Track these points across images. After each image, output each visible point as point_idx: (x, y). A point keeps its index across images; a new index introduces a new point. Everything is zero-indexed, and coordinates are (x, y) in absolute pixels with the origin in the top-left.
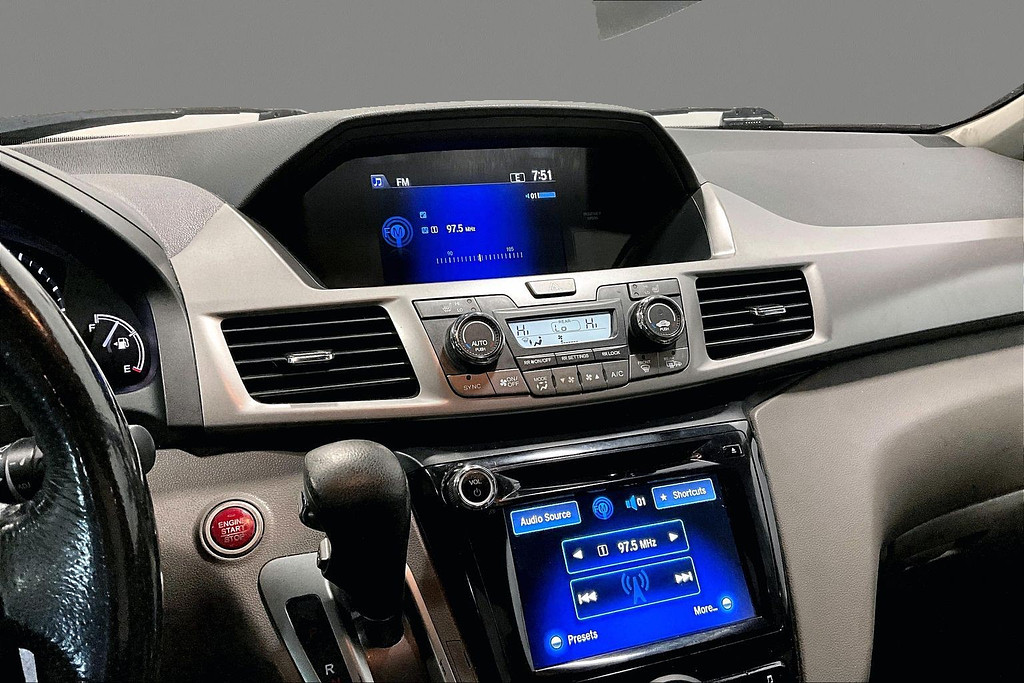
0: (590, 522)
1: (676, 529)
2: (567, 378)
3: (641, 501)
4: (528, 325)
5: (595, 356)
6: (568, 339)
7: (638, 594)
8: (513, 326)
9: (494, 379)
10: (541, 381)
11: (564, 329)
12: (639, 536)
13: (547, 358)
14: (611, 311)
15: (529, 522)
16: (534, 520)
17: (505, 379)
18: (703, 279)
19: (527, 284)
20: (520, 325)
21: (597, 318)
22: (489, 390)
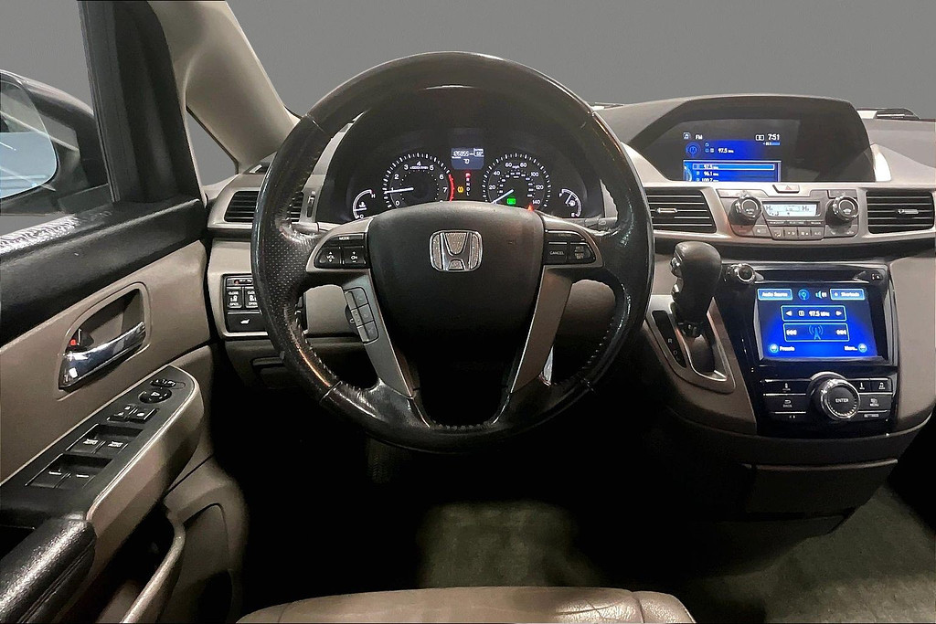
0: (797, 300)
1: (841, 310)
2: (791, 232)
3: (824, 295)
4: (772, 206)
5: (807, 223)
6: (792, 214)
7: (816, 336)
8: (765, 205)
9: (754, 229)
10: (778, 232)
11: (791, 210)
12: (822, 310)
13: (782, 222)
14: (817, 203)
15: (767, 295)
16: (770, 294)
17: (760, 229)
18: (870, 192)
19: (774, 186)
20: (768, 205)
21: (809, 206)
22: (751, 234)
